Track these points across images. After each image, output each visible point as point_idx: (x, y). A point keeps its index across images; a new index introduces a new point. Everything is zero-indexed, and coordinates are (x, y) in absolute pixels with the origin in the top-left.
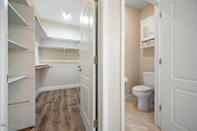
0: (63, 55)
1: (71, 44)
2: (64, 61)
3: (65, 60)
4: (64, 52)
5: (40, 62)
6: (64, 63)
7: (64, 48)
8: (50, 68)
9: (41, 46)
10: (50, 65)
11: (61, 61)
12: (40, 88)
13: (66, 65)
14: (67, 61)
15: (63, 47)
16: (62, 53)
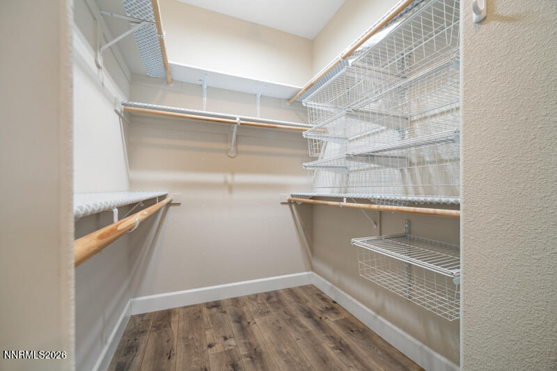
0: (227, 151)
1: (258, 108)
2: (229, 178)
3: (233, 173)
4: (228, 140)
5: (133, 185)
6: (230, 187)
7: (235, 119)
8: (171, 208)
9: (135, 106)
10: (173, 196)
11: (218, 178)
12: (132, 300)
13: (238, 196)
14: (240, 178)
15: (232, 116)
16: (222, 146)
